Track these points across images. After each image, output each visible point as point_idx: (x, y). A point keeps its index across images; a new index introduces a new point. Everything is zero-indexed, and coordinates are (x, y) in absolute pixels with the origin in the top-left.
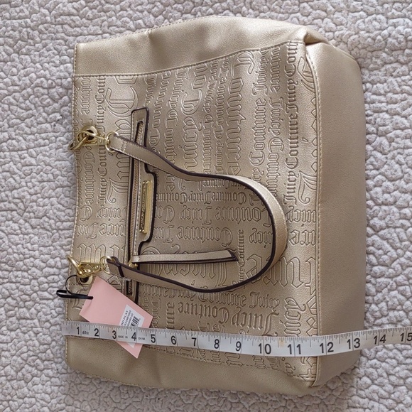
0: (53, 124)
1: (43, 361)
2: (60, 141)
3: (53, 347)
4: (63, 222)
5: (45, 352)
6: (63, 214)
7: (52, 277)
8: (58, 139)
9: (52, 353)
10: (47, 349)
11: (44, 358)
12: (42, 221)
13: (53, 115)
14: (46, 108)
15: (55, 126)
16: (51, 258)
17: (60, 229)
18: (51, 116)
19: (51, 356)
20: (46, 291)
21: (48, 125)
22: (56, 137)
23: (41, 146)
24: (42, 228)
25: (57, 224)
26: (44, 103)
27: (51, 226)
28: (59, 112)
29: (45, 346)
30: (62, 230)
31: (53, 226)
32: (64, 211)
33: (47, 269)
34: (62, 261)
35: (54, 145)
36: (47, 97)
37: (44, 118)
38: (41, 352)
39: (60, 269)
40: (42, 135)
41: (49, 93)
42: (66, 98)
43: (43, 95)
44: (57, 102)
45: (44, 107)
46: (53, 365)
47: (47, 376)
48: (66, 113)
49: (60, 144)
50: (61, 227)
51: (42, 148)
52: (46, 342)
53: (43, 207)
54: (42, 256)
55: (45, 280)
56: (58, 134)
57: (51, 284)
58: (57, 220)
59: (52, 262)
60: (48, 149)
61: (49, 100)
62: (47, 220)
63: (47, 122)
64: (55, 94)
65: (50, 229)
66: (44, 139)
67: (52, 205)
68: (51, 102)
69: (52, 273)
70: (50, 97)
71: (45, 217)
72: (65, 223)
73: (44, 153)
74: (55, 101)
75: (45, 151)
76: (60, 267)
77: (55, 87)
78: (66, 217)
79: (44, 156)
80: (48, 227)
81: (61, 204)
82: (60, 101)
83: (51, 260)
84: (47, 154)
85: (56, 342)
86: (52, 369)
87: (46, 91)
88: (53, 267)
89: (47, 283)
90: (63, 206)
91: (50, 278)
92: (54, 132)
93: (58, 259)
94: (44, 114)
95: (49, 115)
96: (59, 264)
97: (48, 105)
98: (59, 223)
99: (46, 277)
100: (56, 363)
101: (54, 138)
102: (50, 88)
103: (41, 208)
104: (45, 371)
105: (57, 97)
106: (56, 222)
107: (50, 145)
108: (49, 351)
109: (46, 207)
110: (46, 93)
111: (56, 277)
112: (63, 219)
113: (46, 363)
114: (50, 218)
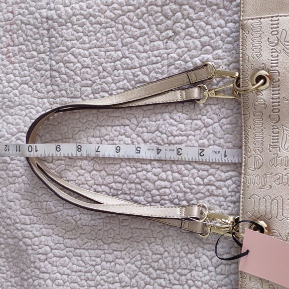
0: (165, 41)
1: (156, 270)
2: (172, 57)
3: (166, 258)
4: (175, 136)
5: (157, 262)
6: (175, 128)
7: (164, 190)
8: (170, 56)
9: (164, 263)
10: (159, 259)
11: (156, 267)
12: (154, 135)
13: (166, 32)
14: (159, 26)
15: (167, 42)
16: (163, 171)
17: (172, 144)
18: (163, 34)
19: (164, 266)
20: (159, 202)
21: (161, 43)
22: (168, 54)
23: (153, 64)
24: (154, 142)
25: (170, 138)
26: (158, 20)
27: (163, 140)
28: (172, 29)
29: (158, 256)
30: (174, 144)
31: (166, 140)
32: (176, 126)
33: (158, 183)
34: (173, 174)
35: (165, 62)
36: (160, 14)
37: (157, 35)
38: (153, 261)
39: (171, 182)
40: (155, 52)
41: (162, 11)
42: (179, 14)
43: (156, 12)
44: (170, 19)
45: (157, 25)
46: (166, 275)
47: (160, 285)
48: (178, 29)
49: (172, 61)
50: (173, 142)
51: (155, 65)
52: (159, 252)
53: (155, 122)
54: (154, 169)
55: (157, 193)
56: (169, 51)
57: (163, 197)
58: (169, 134)
59: (163, 175)
60: (161, 66)
61: (162, 17)
62: (159, 134)
63: (159, 40)
64: (169, 11)
65: (162, 144)
66: (156, 57)
67: (164, 120)
68: (164, 19)
69: (164, 186)
70: (163, 15)
71: (157, 132)
72: (177, 138)
73: (157, 70)
74: (168, 18)
75: (158, 68)
76: (171, 180)
77: (168, 4)
78: (178, 132)
79: (157, 73)
80: (161, 142)
81: (173, 119)
82: (173, 18)
83: (163, 173)
84: (160, 71)
85: (169, 253)
86: (164, 278)
87: (159, 9)
88: (165, 181)
89: (159, 195)
90: (175, 121)
91: (162, 191)
92: (166, 49)
93: (169, 173)
94: (157, 32)
95: (161, 33)
96: (170, 178)
97: (162, 22)
98: (172, 137)
99: (158, 190)
100: (168, 273)
101: (166, 55)
102: (163, 6)
103: (153, 123)
104: (158, 281)
105: (171, 14)
106: (168, 137)
107: (163, 62)
108: (161, 261)
109: (158, 122)
110: (160, 10)
111: (167, 191)
112: (175, 133)
113: (158, 272)
114: (162, 133)
